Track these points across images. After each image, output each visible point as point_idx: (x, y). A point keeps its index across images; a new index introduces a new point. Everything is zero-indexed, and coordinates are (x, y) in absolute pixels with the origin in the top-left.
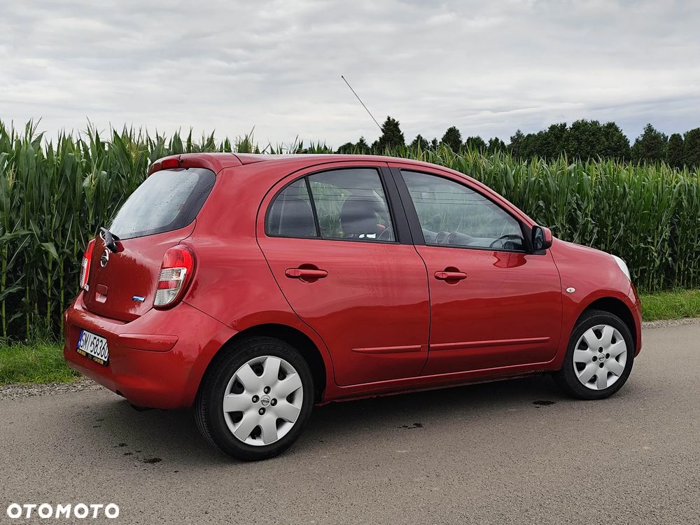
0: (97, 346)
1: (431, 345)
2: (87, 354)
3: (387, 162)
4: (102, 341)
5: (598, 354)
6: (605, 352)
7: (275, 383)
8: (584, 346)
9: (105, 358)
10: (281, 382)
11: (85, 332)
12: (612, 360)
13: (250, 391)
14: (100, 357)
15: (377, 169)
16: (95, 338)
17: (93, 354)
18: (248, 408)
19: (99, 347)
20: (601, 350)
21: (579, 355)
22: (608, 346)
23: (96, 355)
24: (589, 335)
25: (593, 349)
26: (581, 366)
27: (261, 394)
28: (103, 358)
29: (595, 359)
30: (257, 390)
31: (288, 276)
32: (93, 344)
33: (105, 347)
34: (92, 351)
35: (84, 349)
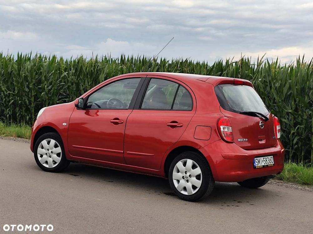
0: (266, 161)
2: (263, 166)
4: (268, 158)
9: (273, 163)
11: (255, 159)
14: (270, 164)
16: (264, 158)
17: (266, 164)
19: (268, 160)
23: (268, 164)
28: (272, 163)
32: (264, 161)
33: (271, 159)
34: (265, 164)
35: (260, 165)
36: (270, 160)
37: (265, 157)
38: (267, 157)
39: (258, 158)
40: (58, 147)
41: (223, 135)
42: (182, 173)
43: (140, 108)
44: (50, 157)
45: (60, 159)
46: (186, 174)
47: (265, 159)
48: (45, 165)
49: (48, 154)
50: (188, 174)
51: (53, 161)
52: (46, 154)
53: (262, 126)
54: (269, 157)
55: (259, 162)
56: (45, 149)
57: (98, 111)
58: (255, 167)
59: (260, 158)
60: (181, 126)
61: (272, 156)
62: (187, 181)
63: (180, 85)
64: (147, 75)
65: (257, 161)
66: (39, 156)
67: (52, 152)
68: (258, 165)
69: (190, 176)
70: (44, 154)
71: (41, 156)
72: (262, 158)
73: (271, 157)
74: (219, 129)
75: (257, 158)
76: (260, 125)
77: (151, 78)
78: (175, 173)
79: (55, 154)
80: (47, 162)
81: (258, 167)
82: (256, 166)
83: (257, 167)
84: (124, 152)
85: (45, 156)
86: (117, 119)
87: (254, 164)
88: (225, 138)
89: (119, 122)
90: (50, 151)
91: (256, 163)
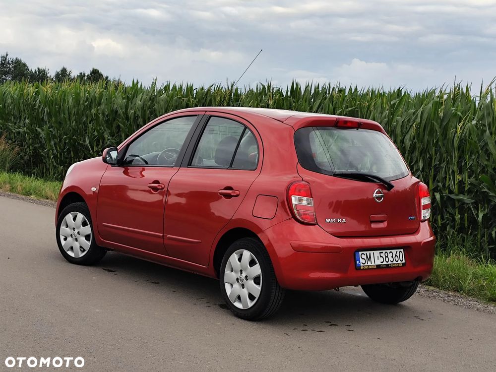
2: (378, 266)
4: (391, 252)
9: (401, 261)
11: (360, 253)
14: (395, 262)
16: (382, 253)
17: (385, 263)
19: (390, 257)
23: (390, 263)
28: (399, 262)
32: (381, 257)
33: (398, 254)
34: (381, 262)
35: (369, 263)
36: (396, 256)
37: (384, 252)
38: (388, 251)
39: (368, 253)
40: (88, 225)
41: (295, 211)
42: (236, 272)
43: (190, 164)
44: (77, 241)
45: (89, 243)
46: (241, 274)
47: (383, 255)
48: (70, 253)
49: (73, 236)
50: (244, 275)
51: (81, 247)
52: (71, 235)
53: (379, 198)
54: (394, 251)
55: (369, 258)
56: (70, 228)
57: (144, 170)
58: (358, 268)
59: (372, 252)
60: (237, 196)
61: (402, 250)
62: (243, 286)
63: (246, 128)
64: (206, 111)
65: (364, 256)
66: (62, 238)
67: (79, 232)
68: (366, 264)
69: (246, 277)
70: (69, 236)
71: (65, 239)
72: (377, 253)
73: (399, 251)
74: (289, 201)
75: (365, 253)
76: (374, 196)
77: (211, 116)
78: (227, 272)
79: (82, 236)
80: (72, 248)
81: (366, 267)
82: (362, 265)
83: (362, 268)
84: (163, 235)
85: (69, 239)
86: (156, 182)
87: (357, 262)
88: (298, 217)
89: (159, 187)
90: (76, 231)
91: (362, 261)
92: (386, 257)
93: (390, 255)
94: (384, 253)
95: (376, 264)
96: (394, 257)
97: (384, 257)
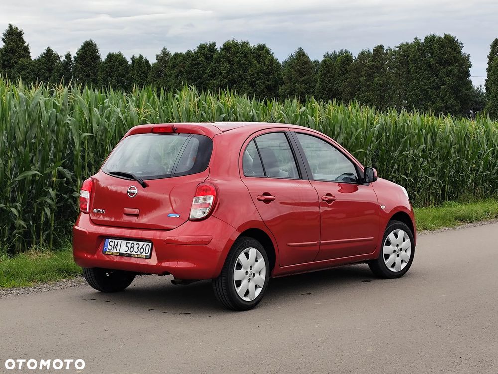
1: (321, 242)
2: (122, 254)
3: (288, 128)
4: (138, 244)
5: (396, 249)
6: (400, 247)
7: (254, 264)
8: (389, 243)
9: (147, 253)
10: (257, 263)
11: (110, 240)
12: (403, 252)
13: (244, 268)
14: (139, 253)
15: (284, 133)
16: (129, 243)
18: (243, 279)
20: (398, 246)
21: (387, 250)
22: (401, 244)
24: (391, 236)
25: (393, 246)
26: (387, 256)
27: (249, 270)
28: (144, 254)
29: (395, 251)
30: (247, 268)
31: (259, 200)
32: (127, 246)
33: (144, 247)
34: (125, 251)
35: (114, 251)
36: (142, 248)
37: (131, 242)
38: (135, 243)
39: (116, 241)
47: (129, 245)
54: (141, 244)
55: (115, 246)
59: (119, 241)
61: (150, 244)
65: (112, 244)
68: (111, 251)
72: (124, 242)
73: (146, 244)
75: (113, 241)
83: (106, 253)
87: (105, 248)
91: (109, 247)
92: (132, 247)
93: (136, 247)
94: (131, 244)
95: (120, 252)
96: (139, 249)
97: (130, 248)
